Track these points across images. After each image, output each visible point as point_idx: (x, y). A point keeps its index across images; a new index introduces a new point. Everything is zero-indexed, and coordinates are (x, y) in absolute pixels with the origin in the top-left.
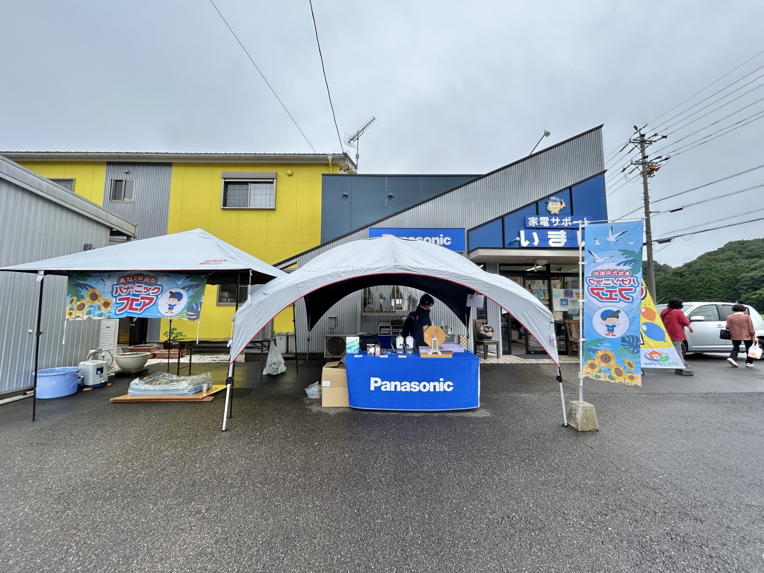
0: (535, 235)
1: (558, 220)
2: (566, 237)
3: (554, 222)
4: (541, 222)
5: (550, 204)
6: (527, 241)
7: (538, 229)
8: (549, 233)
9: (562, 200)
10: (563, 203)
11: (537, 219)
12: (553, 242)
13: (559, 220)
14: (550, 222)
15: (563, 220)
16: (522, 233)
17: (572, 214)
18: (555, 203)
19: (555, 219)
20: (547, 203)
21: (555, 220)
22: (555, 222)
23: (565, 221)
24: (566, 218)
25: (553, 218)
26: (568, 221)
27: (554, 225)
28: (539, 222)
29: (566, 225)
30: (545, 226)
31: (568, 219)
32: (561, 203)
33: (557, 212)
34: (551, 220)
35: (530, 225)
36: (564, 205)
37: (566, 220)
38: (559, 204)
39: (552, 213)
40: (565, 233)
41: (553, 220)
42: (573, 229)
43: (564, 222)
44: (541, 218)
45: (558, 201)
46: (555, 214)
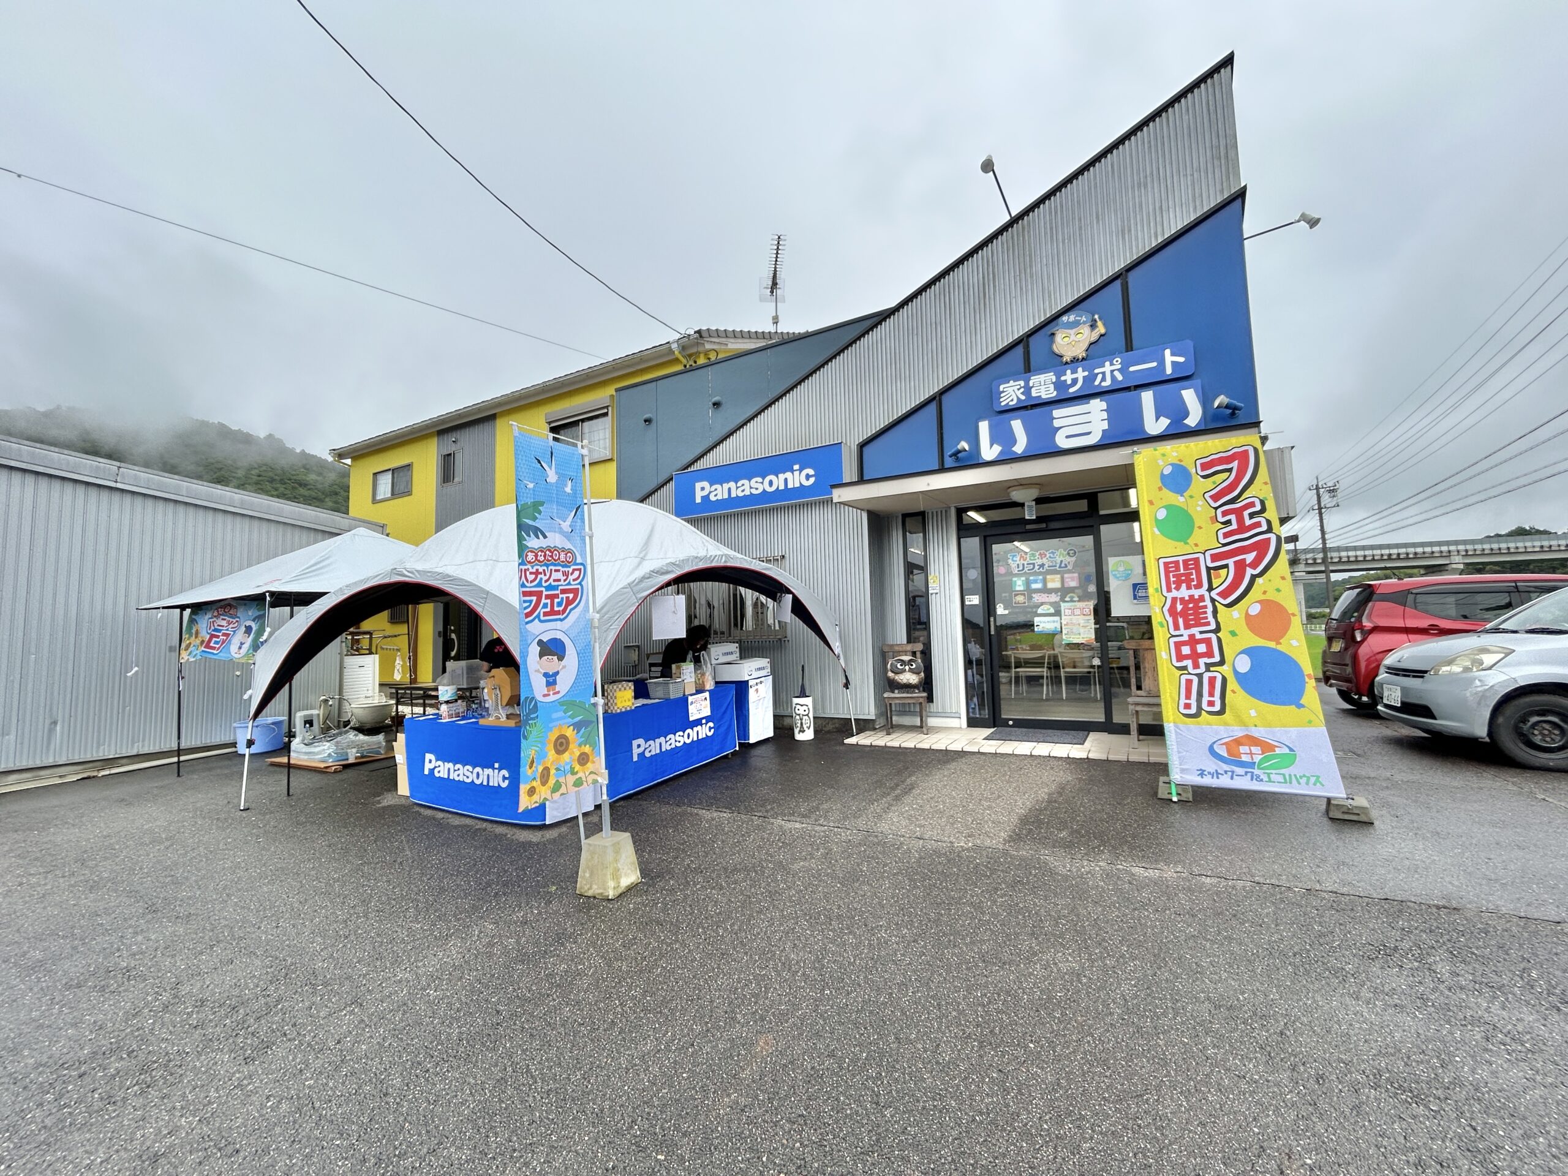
0: (1017, 426)
1: (1081, 374)
2: (1105, 415)
3: (1069, 382)
4: (1033, 390)
5: (1059, 338)
6: (995, 446)
7: (1025, 408)
8: (1056, 413)
9: (1096, 317)
10: (1100, 324)
11: (1022, 383)
12: (1067, 437)
13: (1086, 373)
14: (1060, 385)
15: (1096, 371)
16: (984, 427)
17: (1129, 347)
18: (1072, 332)
19: (1074, 372)
20: (1053, 334)
21: (1074, 376)
22: (1075, 381)
23: (1104, 373)
24: (1107, 364)
25: (1069, 372)
26: (1112, 371)
27: (1072, 390)
28: (1027, 390)
29: (1107, 383)
30: (1044, 397)
31: (1112, 364)
32: (1093, 326)
33: (1080, 352)
34: (1063, 378)
35: (1003, 404)
36: (1101, 329)
37: (1107, 368)
38: (1085, 330)
39: (1067, 358)
40: (1104, 405)
41: (1068, 377)
42: (1128, 389)
43: (1100, 377)
44: (1035, 380)
45: (1084, 323)
46: (1075, 360)
